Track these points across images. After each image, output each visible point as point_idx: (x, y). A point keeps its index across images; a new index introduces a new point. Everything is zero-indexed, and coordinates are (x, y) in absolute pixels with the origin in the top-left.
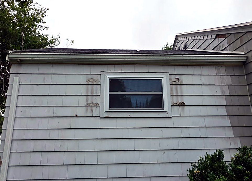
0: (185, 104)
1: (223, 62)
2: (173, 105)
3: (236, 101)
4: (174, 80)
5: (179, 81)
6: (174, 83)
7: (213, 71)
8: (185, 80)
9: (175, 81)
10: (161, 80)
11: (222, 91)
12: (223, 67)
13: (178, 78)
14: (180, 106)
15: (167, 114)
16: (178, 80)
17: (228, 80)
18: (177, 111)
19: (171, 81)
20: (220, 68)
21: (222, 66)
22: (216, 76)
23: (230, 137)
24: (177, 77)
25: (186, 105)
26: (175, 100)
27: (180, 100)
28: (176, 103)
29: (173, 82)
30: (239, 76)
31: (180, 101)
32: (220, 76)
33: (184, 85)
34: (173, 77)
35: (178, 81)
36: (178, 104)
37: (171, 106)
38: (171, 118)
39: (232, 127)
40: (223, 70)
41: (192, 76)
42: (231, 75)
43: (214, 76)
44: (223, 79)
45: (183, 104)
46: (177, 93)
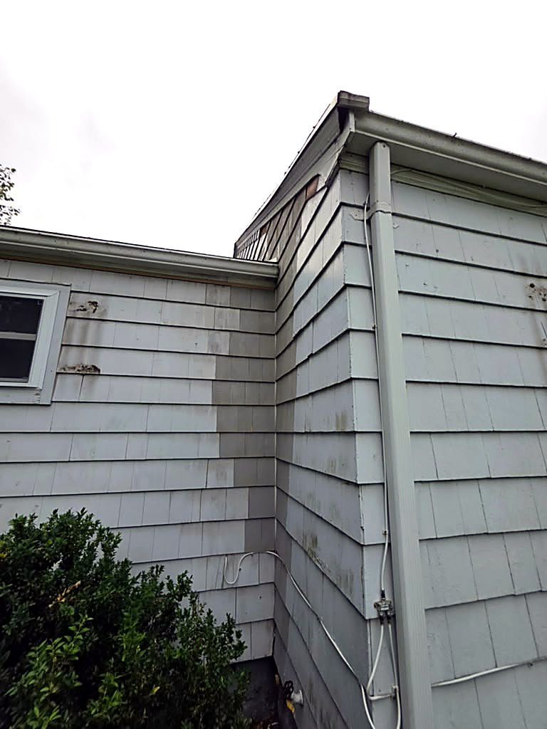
0: (99, 371)
1: (227, 275)
2: (63, 371)
3: (242, 369)
4: (82, 306)
5: (96, 311)
6: (80, 314)
7: (198, 293)
8: (115, 309)
9: (85, 310)
10: (42, 301)
11: (212, 345)
12: (226, 288)
13: (96, 303)
14: (83, 375)
15: (37, 394)
16: (94, 308)
17: (233, 319)
18: (70, 388)
19: (73, 309)
20: (219, 289)
21: (223, 286)
22: (205, 307)
23: (209, 459)
24: (94, 298)
25: (101, 373)
26: (73, 358)
27: (88, 358)
28: (74, 368)
29: (78, 310)
30: (261, 313)
31: (87, 362)
32: (213, 308)
33: (109, 322)
34: (82, 300)
35: (92, 311)
36: (79, 370)
37: (57, 373)
38: (49, 405)
39: (220, 433)
40: (223, 296)
41: (140, 300)
42: (241, 309)
43: (200, 307)
44: (220, 314)
45: (94, 371)
46: (84, 342)
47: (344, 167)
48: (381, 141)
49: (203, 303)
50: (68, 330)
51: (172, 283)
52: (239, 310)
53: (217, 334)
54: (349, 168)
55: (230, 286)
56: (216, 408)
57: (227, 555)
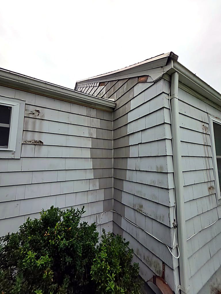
0: (43, 143)
1: (95, 104)
2: (25, 143)
3: (101, 144)
4: (32, 112)
5: (39, 115)
6: (31, 116)
7: (83, 111)
8: (47, 114)
9: (33, 114)
10: (11, 108)
11: (90, 133)
12: (94, 109)
13: (39, 111)
14: (35, 145)
15: (13, 154)
16: (38, 113)
17: (97, 123)
18: (29, 150)
19: (27, 113)
20: (92, 110)
21: (93, 108)
22: (86, 117)
23: (90, 179)
24: (38, 109)
25: (44, 144)
26: (29, 137)
27: (37, 137)
28: (31, 142)
29: (30, 114)
31: (37, 139)
32: (90, 118)
33: (45, 121)
34: (32, 109)
35: (38, 115)
36: (33, 143)
37: (22, 144)
38: (19, 159)
39: (94, 169)
40: (93, 113)
41: (59, 111)
42: (100, 119)
43: (84, 117)
44: (93, 121)
45: (40, 143)
46: (34, 129)
47: (164, 78)
48: (177, 72)
49: (86, 115)
50: (26, 123)
51: (73, 105)
52: (99, 120)
53: (91, 129)
54: (165, 79)
55: (96, 109)
56: (92, 159)
57: (97, 214)
